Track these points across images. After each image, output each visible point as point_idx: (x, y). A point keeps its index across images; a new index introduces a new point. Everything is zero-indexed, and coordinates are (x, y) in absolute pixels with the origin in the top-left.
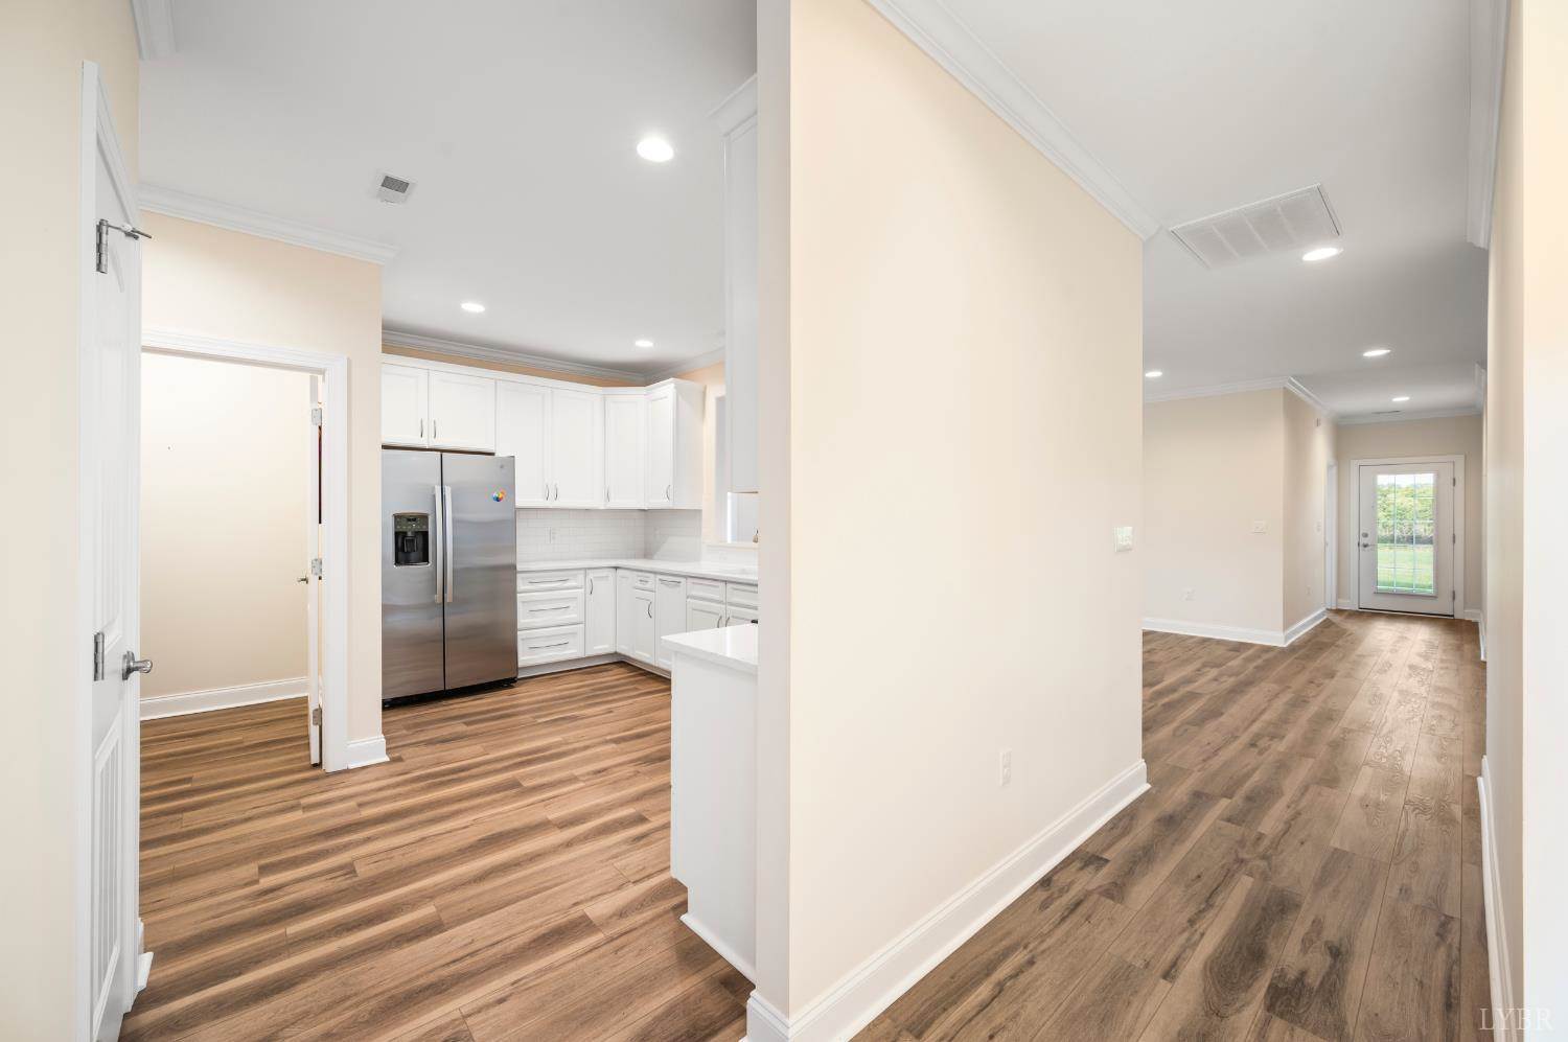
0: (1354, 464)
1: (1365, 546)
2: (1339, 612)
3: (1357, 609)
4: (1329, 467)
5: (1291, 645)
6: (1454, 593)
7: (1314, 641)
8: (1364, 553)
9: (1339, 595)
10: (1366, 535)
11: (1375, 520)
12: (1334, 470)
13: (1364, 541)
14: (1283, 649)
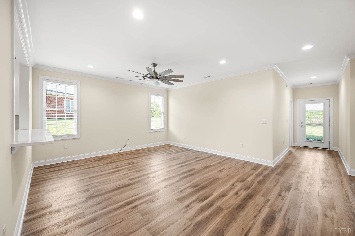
0: (298, 101)
1: (302, 126)
2: (294, 147)
3: (299, 146)
4: (291, 102)
5: (276, 166)
6: (330, 141)
7: (284, 163)
8: (301, 128)
9: (294, 141)
10: (302, 123)
11: (305, 119)
12: (292, 102)
13: (301, 125)
14: (272, 168)
